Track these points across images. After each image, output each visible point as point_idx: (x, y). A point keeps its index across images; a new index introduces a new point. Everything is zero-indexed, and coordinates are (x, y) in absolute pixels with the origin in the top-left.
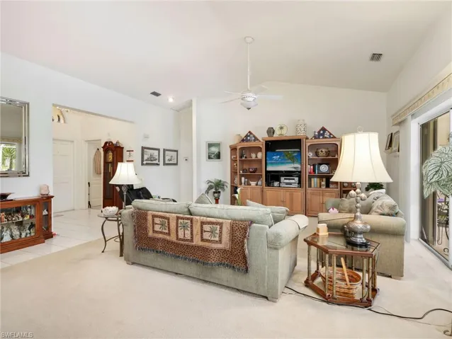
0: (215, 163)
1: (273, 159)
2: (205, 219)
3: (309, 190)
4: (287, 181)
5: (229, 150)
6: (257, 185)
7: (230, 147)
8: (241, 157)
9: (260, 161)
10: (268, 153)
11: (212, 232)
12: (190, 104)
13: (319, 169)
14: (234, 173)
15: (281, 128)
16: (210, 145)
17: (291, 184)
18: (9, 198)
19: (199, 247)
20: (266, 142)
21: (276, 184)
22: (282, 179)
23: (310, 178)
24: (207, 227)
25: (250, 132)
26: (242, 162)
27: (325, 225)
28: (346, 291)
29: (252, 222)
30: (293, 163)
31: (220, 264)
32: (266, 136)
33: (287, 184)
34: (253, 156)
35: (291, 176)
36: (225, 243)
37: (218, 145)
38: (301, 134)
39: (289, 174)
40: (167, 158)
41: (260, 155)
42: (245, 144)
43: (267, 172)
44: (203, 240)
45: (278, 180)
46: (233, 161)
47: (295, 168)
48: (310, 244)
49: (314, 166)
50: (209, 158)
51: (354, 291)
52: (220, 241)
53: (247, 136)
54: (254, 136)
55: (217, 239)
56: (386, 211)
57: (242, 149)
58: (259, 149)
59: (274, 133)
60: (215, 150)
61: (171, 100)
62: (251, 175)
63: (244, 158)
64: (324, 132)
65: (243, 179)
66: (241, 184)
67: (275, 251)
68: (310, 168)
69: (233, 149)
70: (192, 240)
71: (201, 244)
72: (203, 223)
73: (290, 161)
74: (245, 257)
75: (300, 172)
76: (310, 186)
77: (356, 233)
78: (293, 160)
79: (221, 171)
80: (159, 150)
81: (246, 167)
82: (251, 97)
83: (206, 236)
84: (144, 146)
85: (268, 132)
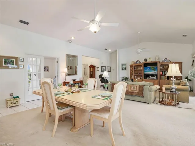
0: (124, 71)
1: (147, 70)
2: (132, 85)
3: (160, 80)
4: (152, 77)
5: (129, 66)
6: (140, 78)
7: (130, 65)
8: (134, 69)
9: (142, 70)
10: (145, 67)
11: (134, 88)
12: (116, 51)
13: (164, 73)
14: (131, 74)
15: (150, 59)
16: (123, 65)
17: (153, 78)
18: (76, 80)
19: (130, 92)
20: (144, 64)
21: (148, 78)
22: (150, 76)
23: (161, 76)
24: (132, 87)
25: (138, 60)
26: (135, 70)
27: (164, 88)
28: (170, 103)
29: (144, 86)
30: (154, 71)
31: (136, 96)
32: (144, 61)
33: (152, 78)
34: (139, 68)
35: (154, 75)
36: (138, 91)
37: (125, 65)
38: (157, 61)
39: (153, 75)
40: (108, 69)
41: (141, 68)
42: (136, 65)
43: (144, 74)
44: (131, 90)
45: (149, 77)
46: (131, 70)
47: (155, 73)
48: (160, 92)
49: (162, 72)
50: (122, 69)
51: (172, 103)
52: (136, 90)
53: (137, 62)
54: (139, 62)
55: (135, 90)
56: (184, 84)
57: (135, 66)
58: (141, 66)
59: (147, 60)
60: (124, 66)
61: (110, 51)
62: (138, 75)
63: (135, 69)
64: (166, 60)
65: (135, 76)
66: (134, 78)
67: (150, 92)
68: (161, 73)
69: (131, 66)
70: (128, 90)
71: (131, 91)
72: (131, 86)
73: (153, 70)
74: (143, 93)
75: (157, 74)
76: (161, 79)
77: (173, 89)
78: (154, 70)
79: (127, 74)
80: (105, 67)
81: (136, 72)
82: (139, 50)
83: (132, 89)
84: (102, 66)
85: (144, 60)
